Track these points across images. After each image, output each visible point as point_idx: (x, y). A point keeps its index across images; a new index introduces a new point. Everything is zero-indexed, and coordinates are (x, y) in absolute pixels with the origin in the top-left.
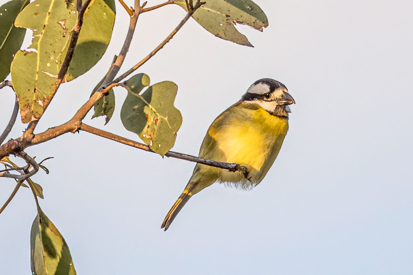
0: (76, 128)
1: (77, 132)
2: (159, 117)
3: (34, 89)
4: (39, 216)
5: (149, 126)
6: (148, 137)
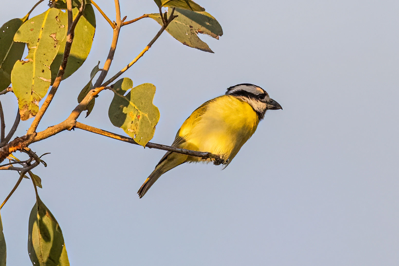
0: (71, 126)
1: (73, 130)
2: (141, 113)
3: (31, 91)
4: (37, 203)
5: (132, 122)
6: (132, 131)
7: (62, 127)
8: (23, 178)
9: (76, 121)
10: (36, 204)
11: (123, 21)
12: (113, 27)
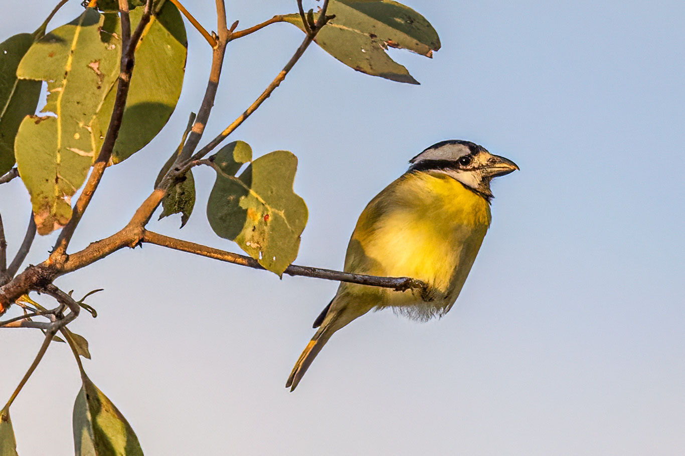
0: (136, 239)
2: (271, 211)
3: (56, 177)
4: (84, 388)
5: (254, 227)
6: (254, 245)
7: (118, 242)
8: (52, 341)
9: (145, 229)
10: (82, 388)
11: (232, 32)
12: (213, 42)
